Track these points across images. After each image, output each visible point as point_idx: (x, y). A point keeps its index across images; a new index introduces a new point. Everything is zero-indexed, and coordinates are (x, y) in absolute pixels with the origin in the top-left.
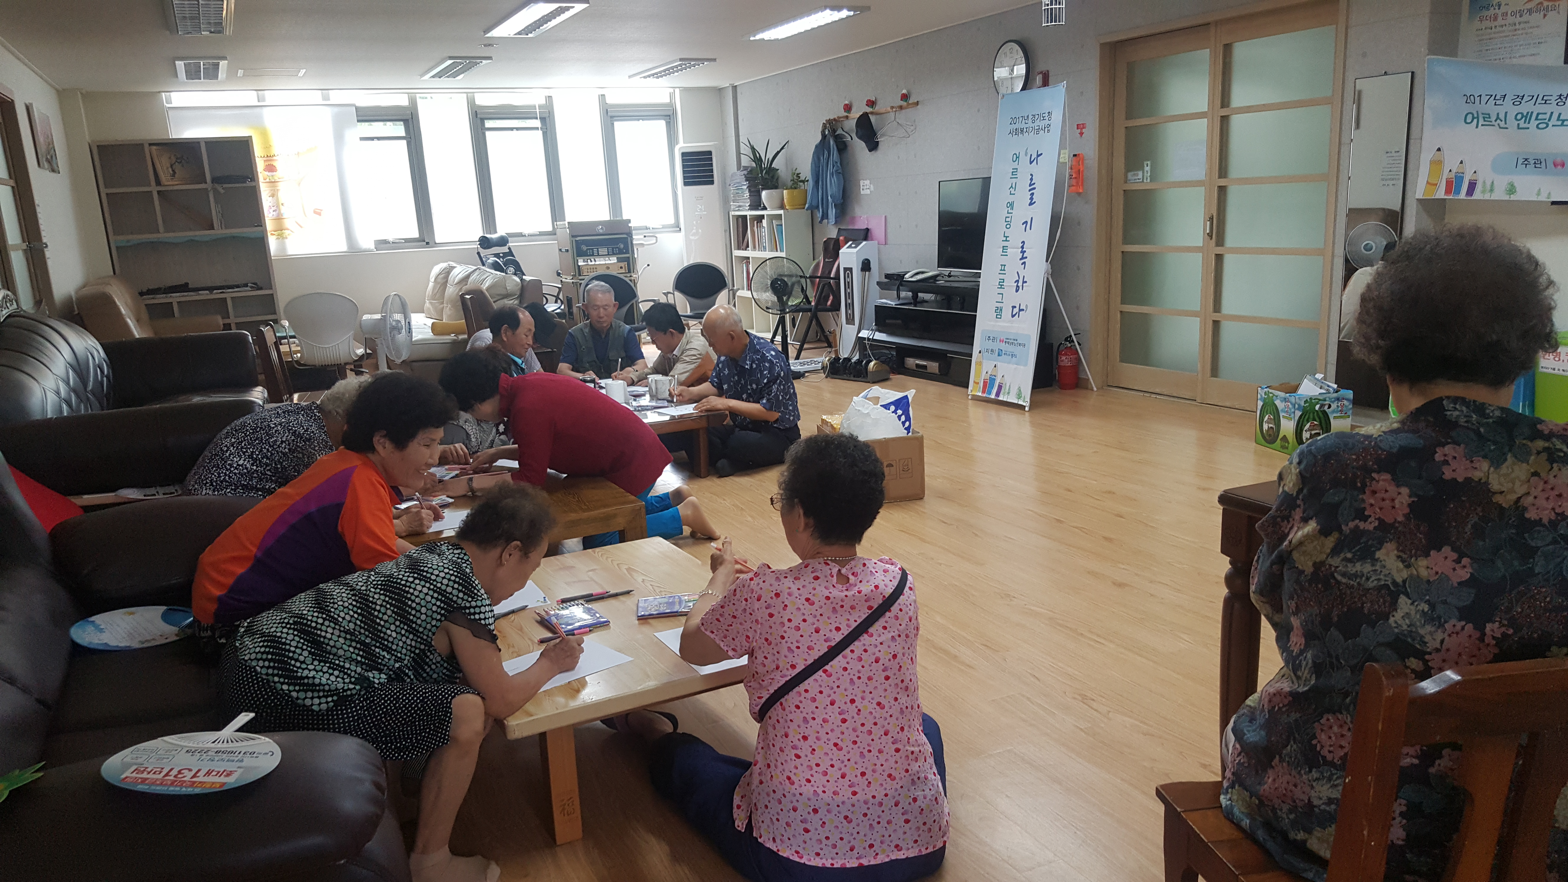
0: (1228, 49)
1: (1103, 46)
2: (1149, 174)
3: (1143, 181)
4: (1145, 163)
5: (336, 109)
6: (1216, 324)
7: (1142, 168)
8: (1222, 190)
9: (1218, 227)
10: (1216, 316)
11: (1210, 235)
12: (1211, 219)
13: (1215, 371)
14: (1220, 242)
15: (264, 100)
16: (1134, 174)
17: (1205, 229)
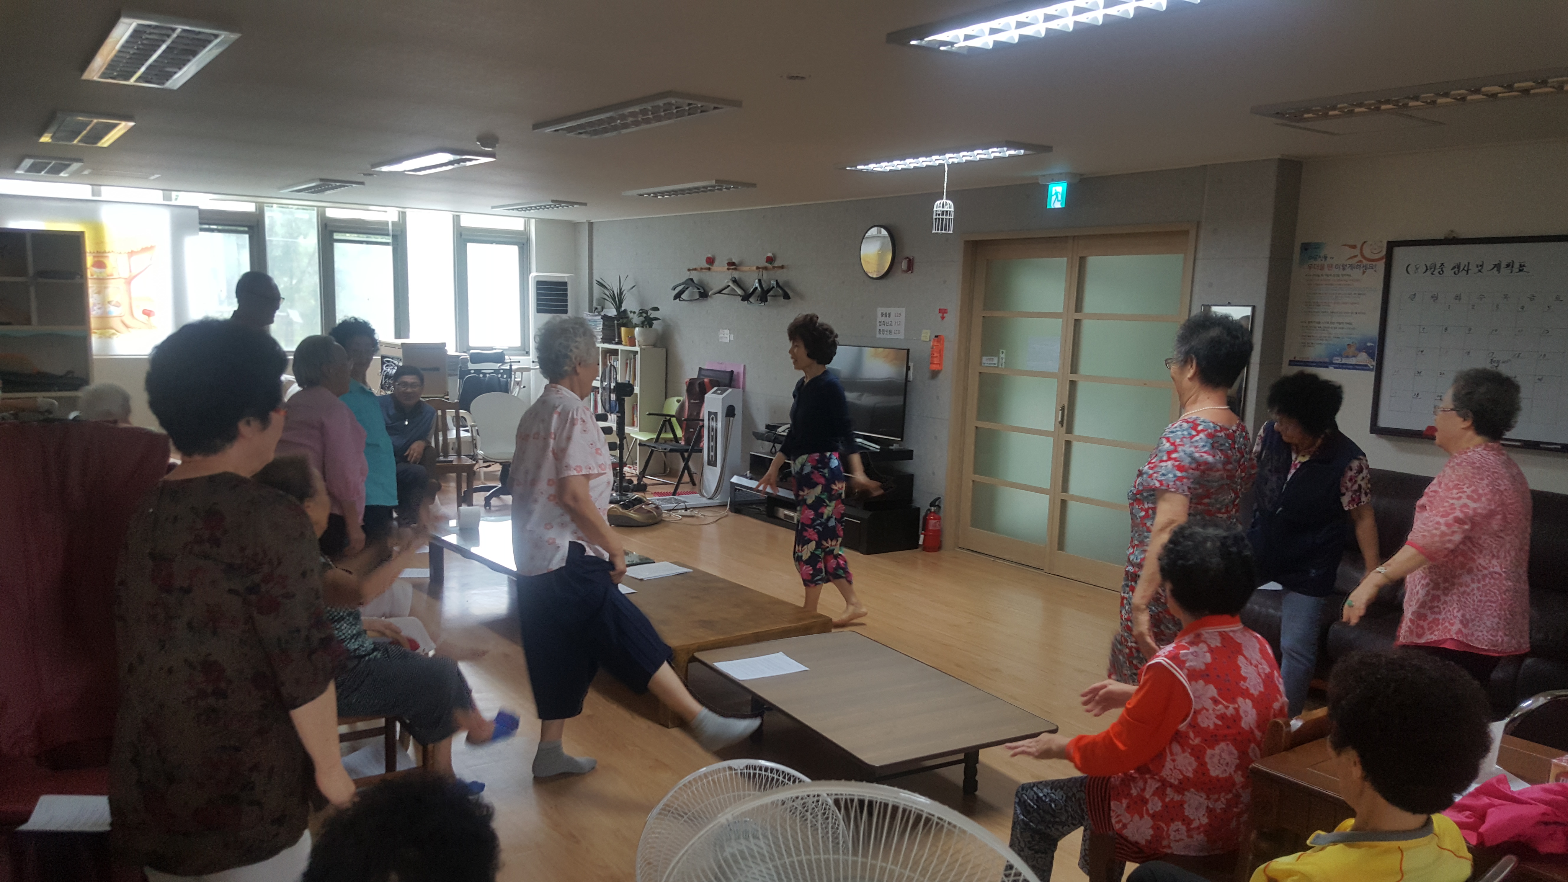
0: (1082, 261)
1: (967, 242)
2: (1004, 361)
3: (998, 367)
4: (1001, 351)
5: (177, 211)
6: (1064, 502)
7: (996, 354)
8: (1073, 384)
9: (1068, 417)
10: (1064, 496)
11: (1062, 423)
12: (1063, 409)
13: (1061, 546)
14: (1069, 430)
15: (99, 195)
16: (990, 359)
17: (1056, 417)
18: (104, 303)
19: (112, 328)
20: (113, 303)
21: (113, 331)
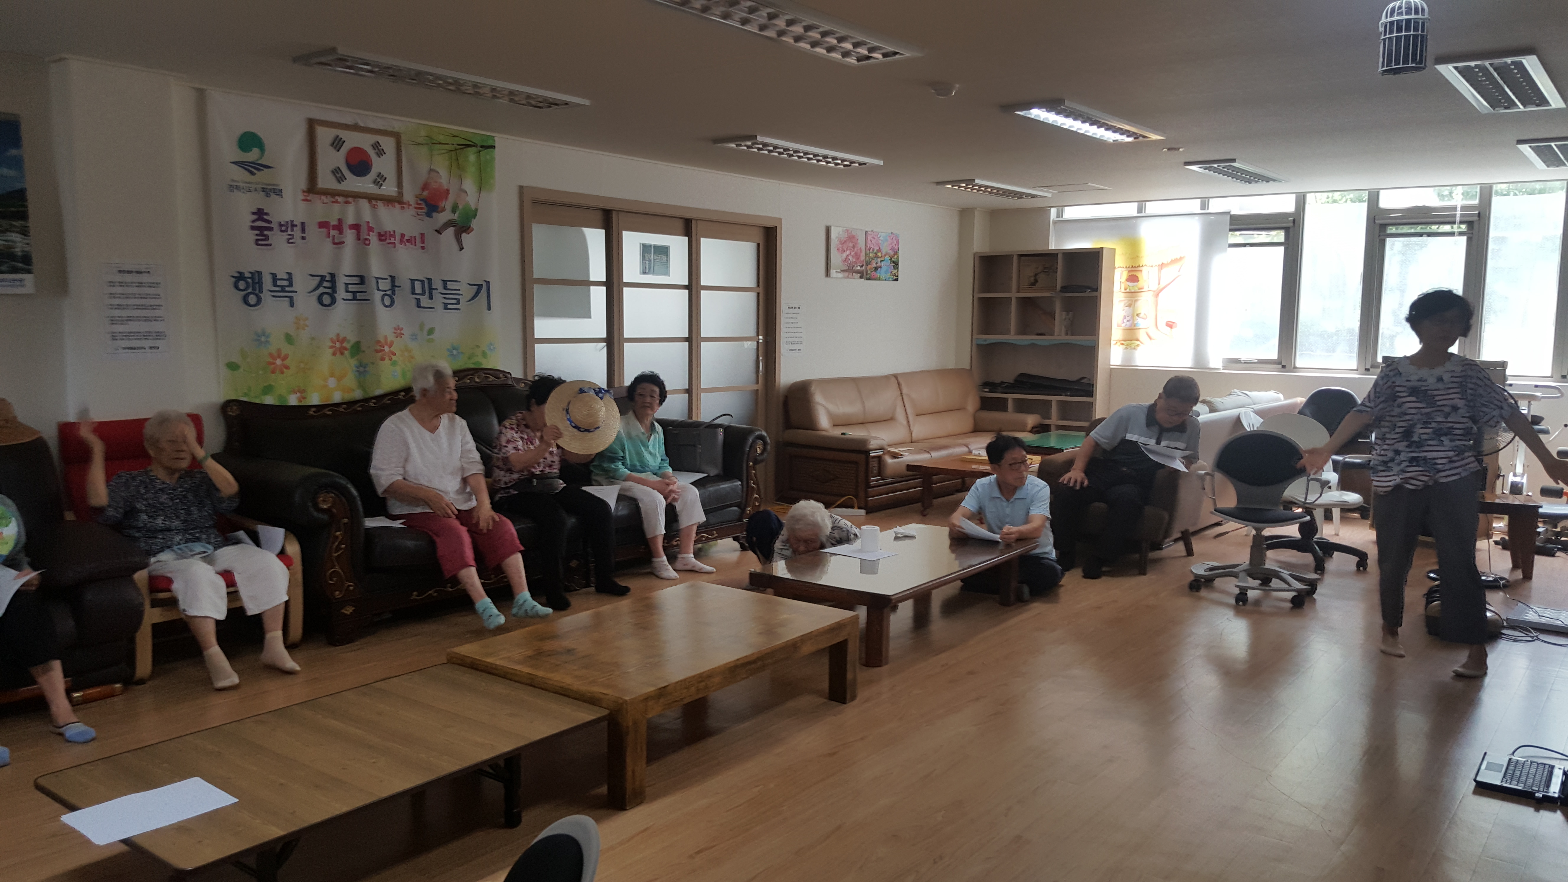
5: (1211, 218)
15: (1144, 211)
18: (1133, 316)
19: (1138, 340)
20: (1141, 316)
21: (1138, 343)
